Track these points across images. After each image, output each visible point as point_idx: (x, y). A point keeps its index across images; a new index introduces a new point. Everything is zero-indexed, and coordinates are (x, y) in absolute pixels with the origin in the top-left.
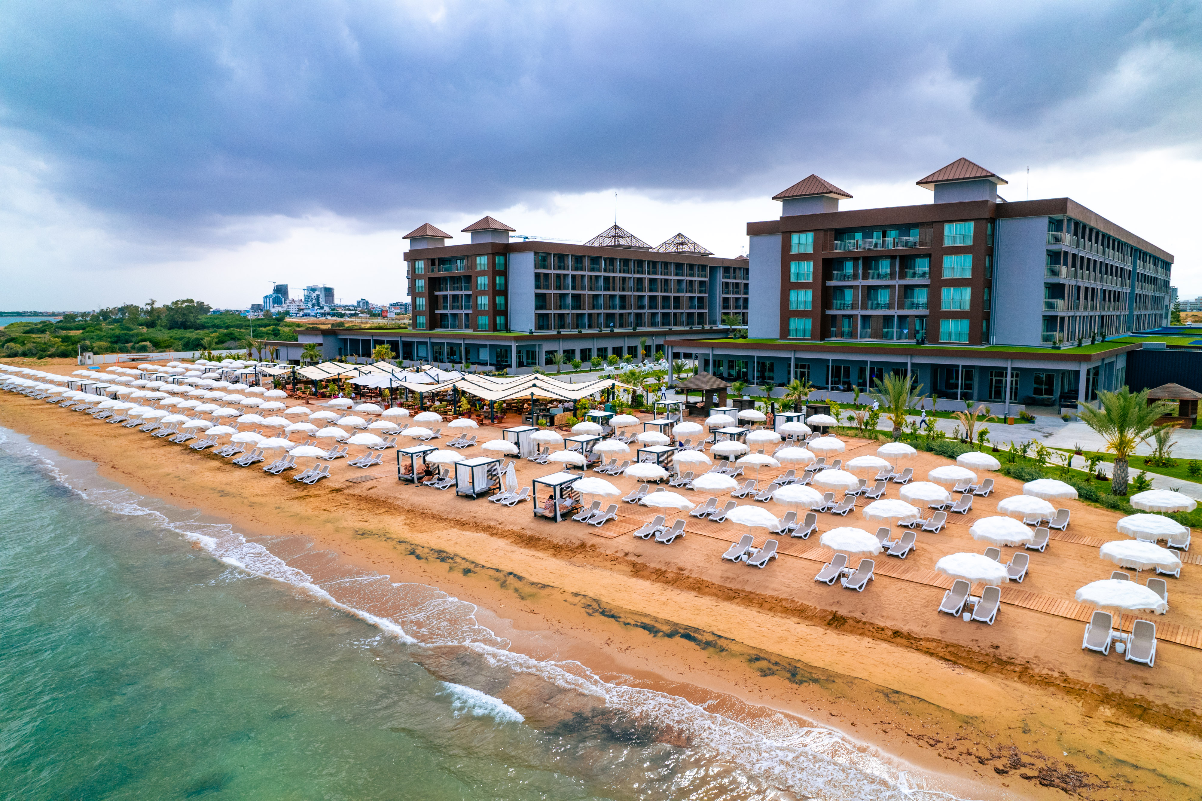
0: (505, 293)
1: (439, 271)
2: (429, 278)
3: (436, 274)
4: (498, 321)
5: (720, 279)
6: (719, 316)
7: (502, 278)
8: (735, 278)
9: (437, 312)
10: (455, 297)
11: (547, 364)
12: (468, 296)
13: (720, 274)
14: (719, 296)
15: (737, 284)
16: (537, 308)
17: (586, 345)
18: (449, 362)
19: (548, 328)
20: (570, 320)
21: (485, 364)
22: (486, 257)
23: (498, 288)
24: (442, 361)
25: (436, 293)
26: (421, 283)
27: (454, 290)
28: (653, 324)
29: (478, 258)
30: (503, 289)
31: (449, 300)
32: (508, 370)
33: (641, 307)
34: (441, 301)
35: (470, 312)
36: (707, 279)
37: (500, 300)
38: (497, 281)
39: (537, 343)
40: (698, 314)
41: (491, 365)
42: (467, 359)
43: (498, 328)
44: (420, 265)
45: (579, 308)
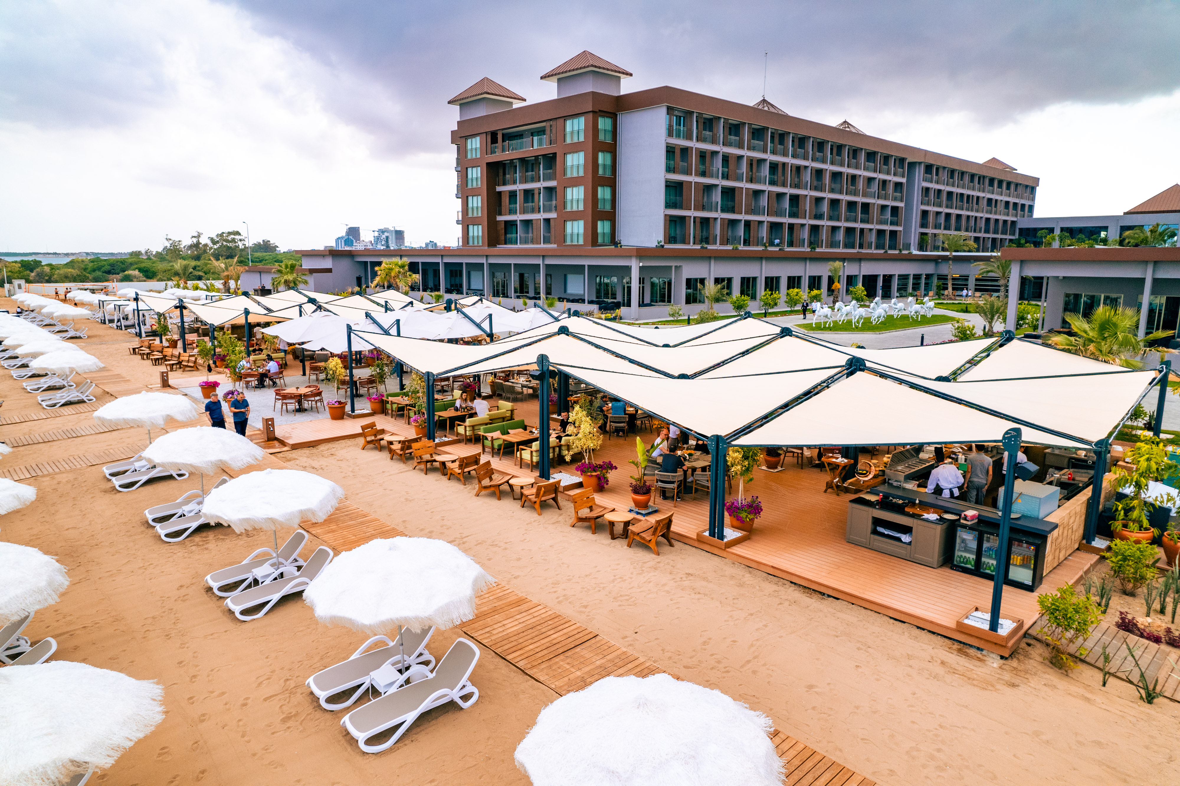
0: (612, 182)
1: (503, 150)
2: (489, 165)
3: (499, 156)
4: (600, 230)
5: (920, 181)
6: (914, 240)
7: (608, 156)
8: (937, 182)
9: (499, 218)
10: (529, 194)
11: (688, 302)
12: (550, 190)
13: (919, 173)
14: (917, 208)
15: (939, 191)
16: (668, 206)
17: (750, 270)
18: (518, 297)
19: (684, 240)
20: (718, 230)
21: (581, 301)
22: (582, 120)
23: (601, 172)
24: (506, 295)
25: (499, 189)
26: (476, 174)
27: (526, 182)
28: (833, 244)
29: (569, 123)
30: (608, 174)
31: (520, 198)
32: (623, 311)
33: (819, 217)
34: (506, 200)
35: (553, 215)
36: (904, 180)
37: (604, 193)
38: (600, 161)
39: (673, 264)
40: (891, 232)
41: (591, 302)
42: (548, 292)
43: (600, 240)
44: (475, 144)
45: (732, 210)
